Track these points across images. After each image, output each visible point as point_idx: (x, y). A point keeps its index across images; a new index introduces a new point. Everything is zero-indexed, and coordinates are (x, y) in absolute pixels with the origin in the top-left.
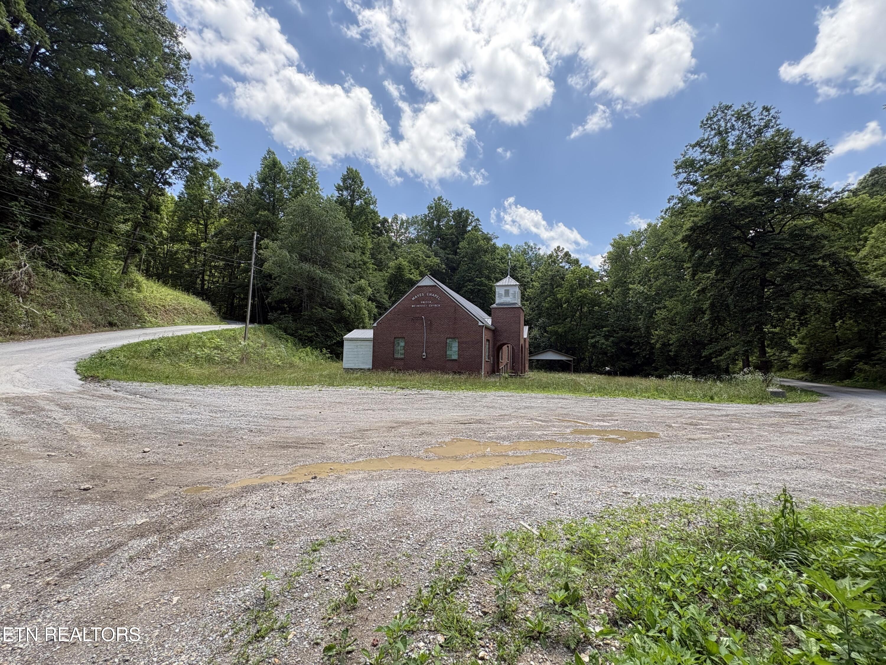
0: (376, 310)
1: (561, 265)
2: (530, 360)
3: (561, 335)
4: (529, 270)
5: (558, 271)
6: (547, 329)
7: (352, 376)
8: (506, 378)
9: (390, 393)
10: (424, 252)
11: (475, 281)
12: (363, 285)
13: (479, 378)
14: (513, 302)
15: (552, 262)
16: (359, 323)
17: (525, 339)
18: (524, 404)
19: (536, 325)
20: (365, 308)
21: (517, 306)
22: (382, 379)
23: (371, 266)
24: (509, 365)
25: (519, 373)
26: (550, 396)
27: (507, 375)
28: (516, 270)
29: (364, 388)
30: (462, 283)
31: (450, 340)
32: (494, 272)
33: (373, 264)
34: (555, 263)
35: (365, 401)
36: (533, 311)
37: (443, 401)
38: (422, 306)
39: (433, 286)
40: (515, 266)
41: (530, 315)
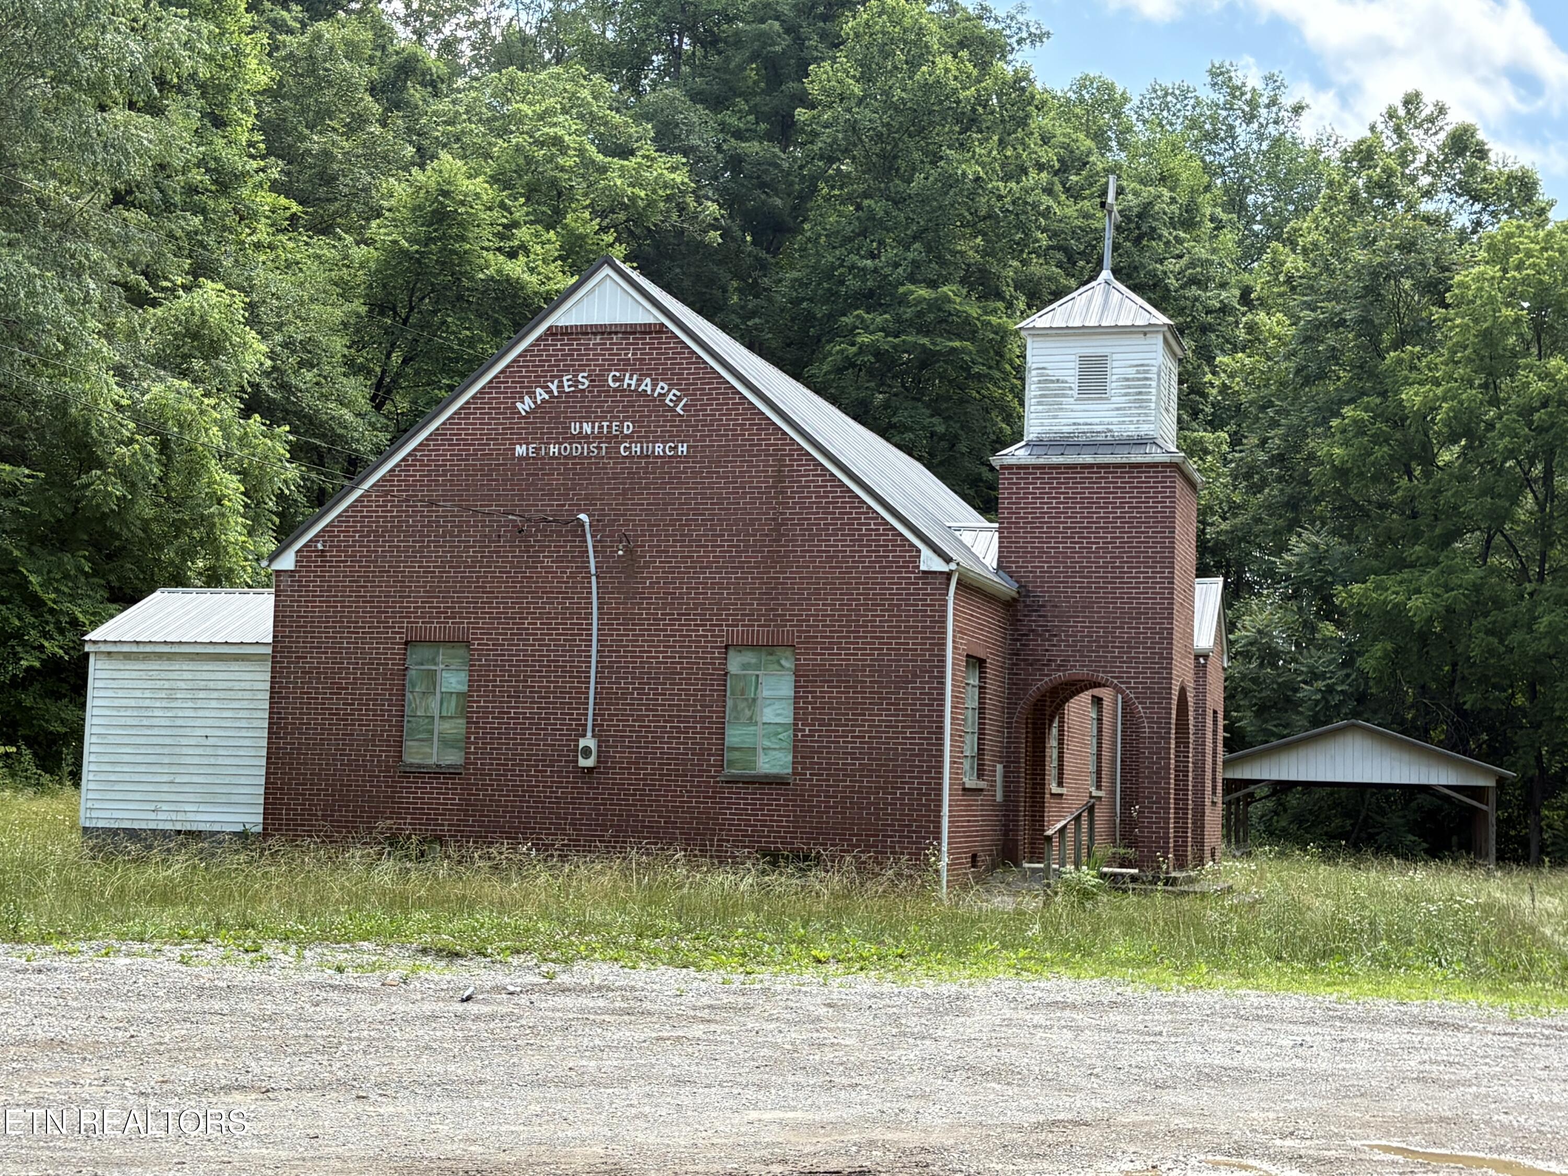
0: (293, 472)
1: (1426, 207)
2: (1231, 786)
3: (1423, 637)
4: (1228, 238)
5: (1407, 246)
6: (1340, 595)
7: (139, 878)
8: (1086, 894)
9: (372, 981)
10: (591, 120)
11: (903, 301)
12: (215, 317)
13: (922, 894)
14: (1130, 430)
15: (1374, 186)
16: (187, 554)
17: (1201, 657)
18: (1194, 1056)
19: (1269, 573)
20: (223, 456)
21: (1156, 456)
22: (322, 900)
23: (266, 200)
24: (1101, 814)
25: (1167, 866)
26: (1351, 1009)
27: (1088, 876)
28: (1153, 234)
29: (209, 951)
30: (820, 311)
31: (749, 657)
32: (1018, 249)
33: (275, 187)
34: (1391, 196)
35: (210, 1031)
36: (1256, 489)
37: (698, 1030)
38: (577, 449)
39: (646, 330)
40: (1145, 211)
41: (1234, 508)
